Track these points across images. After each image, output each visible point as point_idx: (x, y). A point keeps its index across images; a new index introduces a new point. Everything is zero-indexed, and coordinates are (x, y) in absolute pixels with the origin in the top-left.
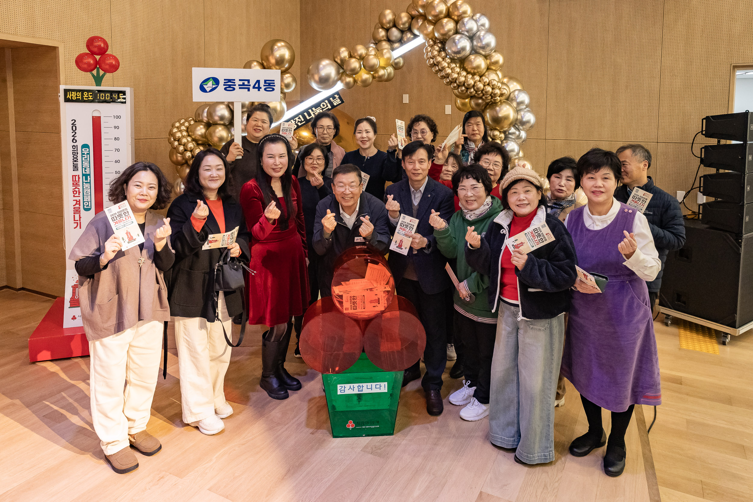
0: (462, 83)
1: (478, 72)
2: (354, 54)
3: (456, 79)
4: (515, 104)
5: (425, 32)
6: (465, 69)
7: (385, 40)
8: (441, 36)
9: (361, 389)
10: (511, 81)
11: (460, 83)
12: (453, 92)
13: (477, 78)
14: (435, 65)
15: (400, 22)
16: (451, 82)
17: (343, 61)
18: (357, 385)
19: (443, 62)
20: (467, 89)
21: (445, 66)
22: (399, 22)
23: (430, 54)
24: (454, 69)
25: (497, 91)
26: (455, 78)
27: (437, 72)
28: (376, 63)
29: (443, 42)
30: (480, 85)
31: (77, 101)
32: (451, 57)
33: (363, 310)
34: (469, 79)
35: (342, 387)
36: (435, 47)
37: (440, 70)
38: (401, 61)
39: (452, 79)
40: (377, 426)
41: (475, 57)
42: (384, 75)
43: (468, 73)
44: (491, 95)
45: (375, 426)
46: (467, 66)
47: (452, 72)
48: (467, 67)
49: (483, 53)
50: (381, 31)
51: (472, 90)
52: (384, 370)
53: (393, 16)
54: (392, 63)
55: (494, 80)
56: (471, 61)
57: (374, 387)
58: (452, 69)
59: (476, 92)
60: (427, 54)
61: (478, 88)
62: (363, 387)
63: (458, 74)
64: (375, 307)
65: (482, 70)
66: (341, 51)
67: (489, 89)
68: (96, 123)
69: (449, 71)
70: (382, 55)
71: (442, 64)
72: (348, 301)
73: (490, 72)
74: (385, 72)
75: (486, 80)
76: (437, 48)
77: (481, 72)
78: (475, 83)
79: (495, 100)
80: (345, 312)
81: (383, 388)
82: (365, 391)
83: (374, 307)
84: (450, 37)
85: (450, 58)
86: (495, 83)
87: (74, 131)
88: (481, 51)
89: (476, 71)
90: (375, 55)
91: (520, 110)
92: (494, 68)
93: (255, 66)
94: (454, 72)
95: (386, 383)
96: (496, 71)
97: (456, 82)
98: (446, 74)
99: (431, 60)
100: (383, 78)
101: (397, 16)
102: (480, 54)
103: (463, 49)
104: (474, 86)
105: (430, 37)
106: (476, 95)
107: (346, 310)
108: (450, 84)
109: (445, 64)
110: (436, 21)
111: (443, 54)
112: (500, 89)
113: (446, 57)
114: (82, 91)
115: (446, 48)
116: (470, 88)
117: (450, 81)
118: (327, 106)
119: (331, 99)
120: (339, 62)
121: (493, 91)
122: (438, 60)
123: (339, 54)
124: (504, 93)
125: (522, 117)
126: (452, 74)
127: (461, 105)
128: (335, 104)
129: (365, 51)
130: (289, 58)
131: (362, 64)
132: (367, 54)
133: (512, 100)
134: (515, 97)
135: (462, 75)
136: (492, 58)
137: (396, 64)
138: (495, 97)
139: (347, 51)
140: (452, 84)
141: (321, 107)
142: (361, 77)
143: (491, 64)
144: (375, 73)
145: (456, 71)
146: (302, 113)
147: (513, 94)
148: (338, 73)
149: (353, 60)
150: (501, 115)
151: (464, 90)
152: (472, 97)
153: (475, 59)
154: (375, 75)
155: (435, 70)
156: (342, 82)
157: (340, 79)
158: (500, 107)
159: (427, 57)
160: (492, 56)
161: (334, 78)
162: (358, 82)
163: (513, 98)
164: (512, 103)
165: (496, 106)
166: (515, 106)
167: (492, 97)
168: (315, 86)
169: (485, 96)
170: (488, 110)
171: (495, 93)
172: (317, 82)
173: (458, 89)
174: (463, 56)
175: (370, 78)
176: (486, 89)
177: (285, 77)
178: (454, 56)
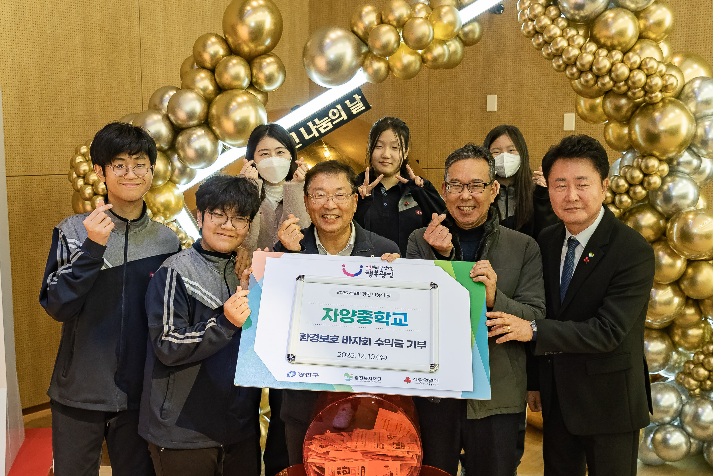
0: (587, 66)
1: (620, 44)
2: (387, 17)
3: (576, 58)
4: (692, 107)
6: (594, 39)
10: (688, 61)
11: (583, 65)
12: (572, 85)
13: (618, 55)
14: (537, 32)
16: (567, 65)
17: (368, 30)
19: (553, 26)
20: (597, 77)
21: (555, 34)
23: (528, 11)
24: (573, 41)
25: (657, 81)
26: (574, 56)
27: (540, 46)
28: (427, 33)
30: (623, 70)
32: (569, 16)
34: (601, 58)
37: (546, 43)
38: (476, 28)
41: (616, 14)
42: (443, 55)
43: (600, 46)
44: (643, 88)
46: (599, 33)
47: (569, 45)
48: (598, 36)
49: (633, 6)
51: (607, 79)
54: (458, 31)
55: (651, 58)
56: (607, 25)
58: (568, 40)
59: (615, 82)
60: (523, 14)
61: (617, 76)
63: (581, 49)
65: (628, 41)
66: (363, 13)
67: (640, 77)
69: (563, 43)
70: (439, 18)
71: (549, 31)
73: (644, 43)
74: (444, 51)
76: (542, 1)
77: (627, 44)
78: (613, 65)
79: (651, 98)
85: (567, 19)
86: (652, 64)
88: (629, 3)
89: (616, 42)
90: (426, 18)
91: (704, 118)
92: (653, 36)
93: (213, 43)
94: (572, 46)
96: (656, 41)
97: (575, 64)
98: (557, 50)
99: (530, 23)
100: (440, 60)
102: (627, 8)
104: (610, 71)
106: (615, 89)
108: (565, 69)
109: (556, 31)
111: (553, 11)
112: (662, 76)
113: (559, 16)
116: (603, 76)
117: (564, 62)
118: (340, 116)
119: (347, 102)
120: (360, 32)
121: (648, 81)
122: (543, 23)
123: (360, 17)
124: (672, 84)
125: (706, 132)
126: (568, 49)
127: (588, 111)
128: (354, 112)
129: (409, 12)
130: (273, 27)
131: (401, 34)
132: (412, 17)
133: (688, 98)
134: (693, 91)
135: (588, 51)
136: (648, 15)
137: (466, 34)
138: (652, 92)
139: (375, 11)
140: (569, 68)
141: (329, 118)
142: (400, 60)
143: (647, 28)
144: (425, 53)
145: (576, 43)
146: (296, 129)
147: (691, 87)
148: (358, 53)
149: (385, 28)
150: (662, 127)
151: (592, 79)
152: (607, 93)
153: (614, 19)
154: (425, 56)
155: (537, 42)
156: (366, 69)
157: (362, 64)
158: (662, 113)
159: (523, 18)
160: (650, 12)
161: (352, 62)
162: (395, 70)
163: (690, 95)
164: (687, 104)
165: (655, 110)
166: (693, 109)
167: (646, 93)
168: (317, 79)
169: (633, 91)
170: (638, 119)
171: (653, 83)
172: (320, 72)
173: (579, 77)
174: (592, 13)
175: (416, 63)
176: (634, 77)
177: (264, 63)
178: (575, 14)
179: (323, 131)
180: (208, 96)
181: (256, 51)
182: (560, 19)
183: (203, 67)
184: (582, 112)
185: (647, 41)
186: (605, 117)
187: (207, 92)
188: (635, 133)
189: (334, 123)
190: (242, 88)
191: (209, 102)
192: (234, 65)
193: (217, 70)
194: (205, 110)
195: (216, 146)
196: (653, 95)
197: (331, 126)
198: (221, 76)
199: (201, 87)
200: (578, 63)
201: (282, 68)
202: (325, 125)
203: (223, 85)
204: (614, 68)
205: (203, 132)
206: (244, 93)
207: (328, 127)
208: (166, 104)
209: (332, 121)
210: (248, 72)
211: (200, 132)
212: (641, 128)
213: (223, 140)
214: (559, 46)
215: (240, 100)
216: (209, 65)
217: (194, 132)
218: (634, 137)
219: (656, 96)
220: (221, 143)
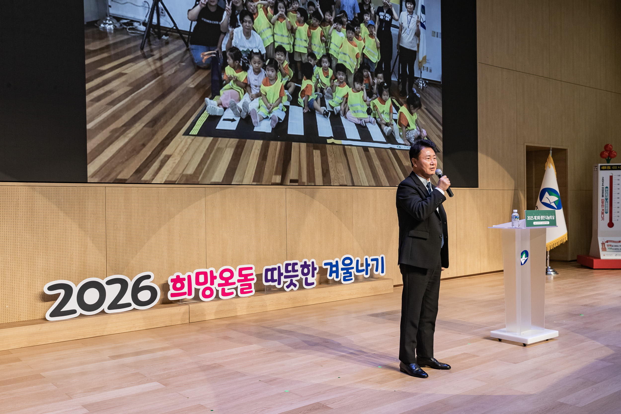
31: (605, 170)
68: (611, 178)
87: (603, 182)
114: (607, 166)
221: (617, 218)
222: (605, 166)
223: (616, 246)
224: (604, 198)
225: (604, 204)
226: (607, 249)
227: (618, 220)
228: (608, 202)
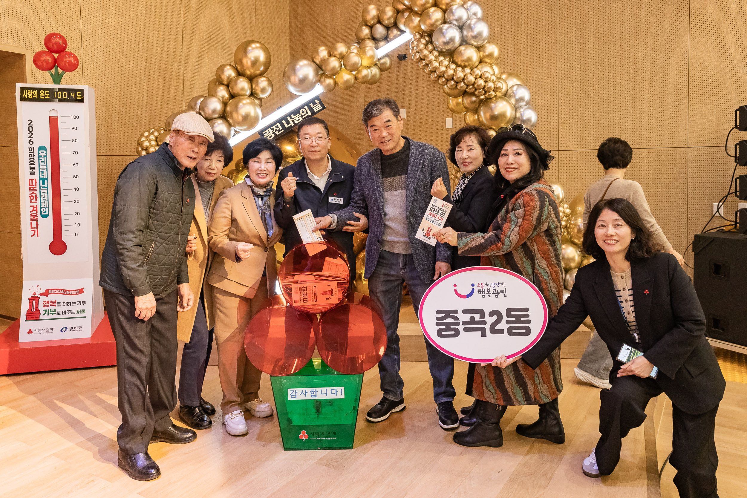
0: (451, 77)
1: (469, 65)
2: (334, 53)
3: (444, 72)
4: (513, 101)
5: (412, 25)
6: (454, 62)
7: (369, 38)
8: (427, 28)
9: (315, 394)
10: (510, 78)
11: (449, 76)
12: (443, 89)
13: (468, 70)
14: (421, 59)
15: (385, 17)
16: (439, 77)
17: (322, 61)
18: (310, 389)
19: (430, 55)
20: (457, 83)
21: (431, 59)
22: (383, 17)
23: (415, 48)
24: (442, 63)
25: (491, 85)
26: (442, 71)
27: (424, 67)
28: (358, 62)
29: (430, 35)
30: (471, 78)
31: (35, 100)
32: (439, 49)
33: (315, 303)
34: (458, 72)
35: (293, 391)
36: (422, 40)
37: (427, 65)
38: (387, 60)
39: (440, 72)
40: (333, 438)
41: (466, 48)
42: (368, 75)
43: (458, 65)
44: (483, 89)
45: (332, 438)
46: (457, 58)
47: (440, 65)
48: (456, 60)
49: (475, 44)
50: (365, 29)
51: (462, 84)
52: (340, 373)
53: (377, 12)
54: (377, 62)
55: (487, 72)
56: (461, 54)
57: (329, 392)
58: (439, 63)
59: (467, 86)
60: (413, 48)
61: (469, 82)
62: (316, 391)
63: (447, 67)
64: (328, 299)
65: (473, 63)
66: (319, 51)
67: (481, 82)
68: (54, 122)
69: (436, 64)
70: (365, 53)
71: (428, 58)
72: (297, 293)
73: (483, 64)
74: (369, 73)
75: (478, 72)
76: (424, 41)
77: (473, 65)
78: (465, 76)
79: (489, 95)
80: (294, 305)
81: (339, 393)
82: (320, 397)
83: (326, 299)
84: (437, 27)
85: (438, 51)
86: (487, 75)
87: (31, 132)
88: (472, 42)
89: (467, 64)
90: (357, 53)
91: (520, 107)
92: (488, 61)
93: (228, 69)
94: (442, 66)
95: (343, 388)
96: (489, 63)
97: (443, 76)
98: (434, 68)
99: (417, 54)
100: (366, 79)
101: (381, 11)
102: (472, 45)
103: (452, 40)
104: (463, 79)
105: (417, 30)
106: (467, 90)
107: (295, 302)
108: (438, 80)
109: (432, 57)
110: (423, 13)
111: (430, 47)
112: (494, 83)
114: (39, 90)
115: (433, 40)
116: (460, 82)
117: (438, 75)
118: (307, 113)
119: (311, 104)
120: (318, 62)
121: (486, 84)
122: (424, 54)
123: (317, 53)
124: (499, 87)
125: (521, 115)
126: (439, 67)
127: (455, 106)
128: (316, 110)
129: (347, 50)
130: (265, 60)
131: (342, 63)
132: (348, 53)
133: (510, 96)
134: (513, 92)
135: (451, 68)
136: (485, 49)
137: (381, 64)
138: (489, 92)
139: (326, 49)
140: (440, 78)
141: (300, 114)
142: (342, 78)
143: (484, 57)
144: (357, 73)
145: (444, 64)
146: (280, 121)
147: (512, 90)
148: (317, 74)
149: (333, 59)
150: (496, 113)
151: (453, 85)
152: (465, 93)
153: (465, 50)
154: (357, 76)
155: (422, 65)
156: (321, 84)
157: (319, 81)
158: (495, 103)
159: (413, 52)
160: (485, 47)
161: (313, 79)
162: (339, 84)
163: (511, 94)
164: (510, 100)
165: (491, 102)
166: (514, 103)
167: (486, 92)
168: (292, 89)
169: (478, 91)
170: (482, 108)
171: (489, 86)
172: (294, 85)
173: (446, 84)
174: (452, 47)
175: (352, 80)
176: (478, 82)
177: (260, 81)
178: (443, 48)
179: (296, 122)
180: (224, 100)
181: (255, 74)
182: (434, 51)
183: (221, 83)
184: (452, 108)
185: (485, 64)
186: (464, 109)
187: (224, 98)
188: (481, 117)
189: (303, 117)
190: (246, 95)
191: (225, 104)
192: (241, 81)
193: (230, 85)
194: (223, 108)
195: (230, 131)
196: (490, 93)
197: (301, 119)
198: (233, 89)
199: (221, 96)
200: (445, 75)
201: (271, 84)
202: (298, 119)
203: (234, 94)
204: (466, 77)
205: (221, 121)
206: (247, 98)
207: (299, 119)
208: (198, 106)
209: (302, 116)
210: (250, 85)
211: (220, 121)
212: (484, 113)
213: (235, 127)
214: (434, 66)
215: (244, 102)
216: (225, 83)
217: (216, 121)
218: (481, 119)
219: (491, 94)
220: (233, 129)
221: (75, 229)
222: (33, 89)
223: (68, 304)
224: (36, 177)
225: (38, 193)
226: (42, 312)
227: (76, 235)
228: (47, 187)
